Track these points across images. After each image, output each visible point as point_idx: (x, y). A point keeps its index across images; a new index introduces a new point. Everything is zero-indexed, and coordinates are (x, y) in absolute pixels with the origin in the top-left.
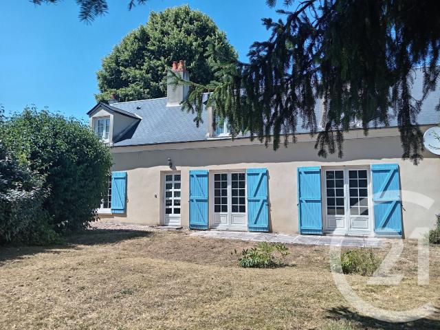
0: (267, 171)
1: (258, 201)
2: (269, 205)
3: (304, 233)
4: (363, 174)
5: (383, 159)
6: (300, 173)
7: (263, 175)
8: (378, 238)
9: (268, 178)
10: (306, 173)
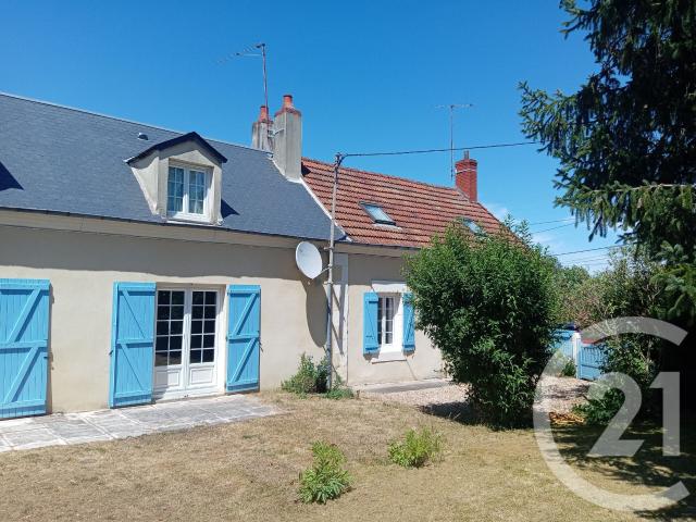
0: (50, 286)
1: (26, 350)
2: (49, 358)
3: (119, 404)
4: (211, 297)
5: (243, 278)
6: (120, 293)
7: (42, 293)
8: (229, 394)
9: (52, 301)
10: (131, 293)
